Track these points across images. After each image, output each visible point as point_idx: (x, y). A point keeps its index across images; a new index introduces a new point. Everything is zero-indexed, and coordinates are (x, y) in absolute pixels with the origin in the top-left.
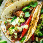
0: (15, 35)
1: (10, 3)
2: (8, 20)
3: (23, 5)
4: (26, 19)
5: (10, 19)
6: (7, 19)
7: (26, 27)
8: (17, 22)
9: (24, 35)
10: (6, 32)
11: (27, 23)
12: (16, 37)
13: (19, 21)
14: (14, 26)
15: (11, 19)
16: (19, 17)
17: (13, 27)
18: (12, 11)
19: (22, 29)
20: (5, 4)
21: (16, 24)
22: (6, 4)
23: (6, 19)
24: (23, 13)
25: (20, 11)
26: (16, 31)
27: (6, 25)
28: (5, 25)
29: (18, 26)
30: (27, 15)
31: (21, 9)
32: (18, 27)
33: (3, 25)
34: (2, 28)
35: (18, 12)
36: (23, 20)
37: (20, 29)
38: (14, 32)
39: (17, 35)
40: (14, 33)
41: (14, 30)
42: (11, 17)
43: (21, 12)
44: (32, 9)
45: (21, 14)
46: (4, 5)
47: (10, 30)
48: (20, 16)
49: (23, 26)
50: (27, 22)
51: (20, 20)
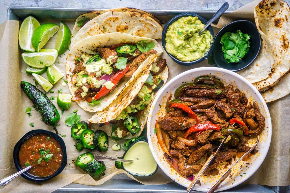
0: (83, 90)
1: (100, 31)
2: (83, 56)
3: (124, 40)
4: (115, 71)
5: (88, 55)
6: (83, 53)
7: (109, 85)
8: (97, 69)
9: (102, 97)
10: (72, 76)
11: (114, 80)
12: (83, 95)
13: (102, 68)
14: (89, 74)
15: (90, 55)
16: (106, 59)
17: (86, 75)
18: (98, 44)
19: (101, 86)
20: (89, 29)
21: (93, 71)
22: (91, 30)
23: (81, 53)
24: (116, 57)
25: (111, 49)
26: (88, 84)
27: (76, 64)
28: (75, 62)
29: (95, 76)
30: (122, 64)
31: (115, 47)
32: (94, 79)
33: (71, 61)
34: (67, 65)
35: (108, 50)
36: (108, 70)
37: (97, 83)
38: (84, 85)
39: (88, 93)
40: (84, 87)
41: (84, 80)
42: (92, 53)
43: (113, 54)
44: (137, 55)
45: (110, 57)
46: (86, 32)
47: (80, 76)
48: (108, 60)
49: (104, 80)
50: (114, 77)
51: (104, 68)
